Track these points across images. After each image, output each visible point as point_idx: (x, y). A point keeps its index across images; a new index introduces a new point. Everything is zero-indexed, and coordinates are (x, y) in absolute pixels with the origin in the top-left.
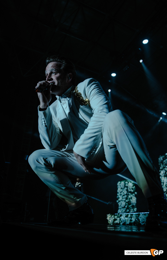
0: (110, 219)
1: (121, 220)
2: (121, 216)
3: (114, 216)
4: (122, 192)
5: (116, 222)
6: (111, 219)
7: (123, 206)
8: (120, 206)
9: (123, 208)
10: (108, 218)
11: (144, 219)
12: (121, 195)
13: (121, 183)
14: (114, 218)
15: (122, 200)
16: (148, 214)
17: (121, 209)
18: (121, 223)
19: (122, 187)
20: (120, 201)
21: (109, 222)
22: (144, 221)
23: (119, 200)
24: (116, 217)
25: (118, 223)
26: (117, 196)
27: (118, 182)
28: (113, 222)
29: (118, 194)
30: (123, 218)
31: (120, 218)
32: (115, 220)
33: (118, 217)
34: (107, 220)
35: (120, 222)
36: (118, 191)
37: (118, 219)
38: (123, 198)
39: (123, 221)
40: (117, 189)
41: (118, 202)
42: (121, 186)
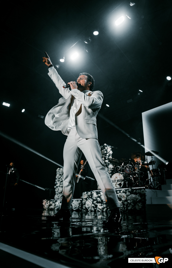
0: (45, 205)
1: (56, 205)
2: (56, 201)
3: (50, 202)
4: (60, 178)
5: (51, 207)
6: (47, 204)
7: (60, 192)
8: (57, 192)
9: (60, 193)
10: (44, 204)
11: (76, 205)
12: (59, 181)
13: (60, 170)
14: (50, 203)
15: (59, 186)
16: (80, 200)
17: (58, 194)
18: (56, 209)
19: (61, 174)
20: (57, 187)
21: (45, 207)
22: (76, 207)
23: (57, 185)
24: (51, 202)
25: (53, 208)
26: (56, 181)
27: (57, 168)
28: (48, 207)
29: (56, 180)
30: (58, 204)
31: (55, 203)
32: (50, 205)
33: (53, 203)
34: (43, 206)
35: (55, 207)
36: (56, 177)
37: (54, 204)
38: (61, 184)
39: (58, 207)
40: (56, 175)
41: (56, 188)
42: (60, 172)
